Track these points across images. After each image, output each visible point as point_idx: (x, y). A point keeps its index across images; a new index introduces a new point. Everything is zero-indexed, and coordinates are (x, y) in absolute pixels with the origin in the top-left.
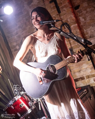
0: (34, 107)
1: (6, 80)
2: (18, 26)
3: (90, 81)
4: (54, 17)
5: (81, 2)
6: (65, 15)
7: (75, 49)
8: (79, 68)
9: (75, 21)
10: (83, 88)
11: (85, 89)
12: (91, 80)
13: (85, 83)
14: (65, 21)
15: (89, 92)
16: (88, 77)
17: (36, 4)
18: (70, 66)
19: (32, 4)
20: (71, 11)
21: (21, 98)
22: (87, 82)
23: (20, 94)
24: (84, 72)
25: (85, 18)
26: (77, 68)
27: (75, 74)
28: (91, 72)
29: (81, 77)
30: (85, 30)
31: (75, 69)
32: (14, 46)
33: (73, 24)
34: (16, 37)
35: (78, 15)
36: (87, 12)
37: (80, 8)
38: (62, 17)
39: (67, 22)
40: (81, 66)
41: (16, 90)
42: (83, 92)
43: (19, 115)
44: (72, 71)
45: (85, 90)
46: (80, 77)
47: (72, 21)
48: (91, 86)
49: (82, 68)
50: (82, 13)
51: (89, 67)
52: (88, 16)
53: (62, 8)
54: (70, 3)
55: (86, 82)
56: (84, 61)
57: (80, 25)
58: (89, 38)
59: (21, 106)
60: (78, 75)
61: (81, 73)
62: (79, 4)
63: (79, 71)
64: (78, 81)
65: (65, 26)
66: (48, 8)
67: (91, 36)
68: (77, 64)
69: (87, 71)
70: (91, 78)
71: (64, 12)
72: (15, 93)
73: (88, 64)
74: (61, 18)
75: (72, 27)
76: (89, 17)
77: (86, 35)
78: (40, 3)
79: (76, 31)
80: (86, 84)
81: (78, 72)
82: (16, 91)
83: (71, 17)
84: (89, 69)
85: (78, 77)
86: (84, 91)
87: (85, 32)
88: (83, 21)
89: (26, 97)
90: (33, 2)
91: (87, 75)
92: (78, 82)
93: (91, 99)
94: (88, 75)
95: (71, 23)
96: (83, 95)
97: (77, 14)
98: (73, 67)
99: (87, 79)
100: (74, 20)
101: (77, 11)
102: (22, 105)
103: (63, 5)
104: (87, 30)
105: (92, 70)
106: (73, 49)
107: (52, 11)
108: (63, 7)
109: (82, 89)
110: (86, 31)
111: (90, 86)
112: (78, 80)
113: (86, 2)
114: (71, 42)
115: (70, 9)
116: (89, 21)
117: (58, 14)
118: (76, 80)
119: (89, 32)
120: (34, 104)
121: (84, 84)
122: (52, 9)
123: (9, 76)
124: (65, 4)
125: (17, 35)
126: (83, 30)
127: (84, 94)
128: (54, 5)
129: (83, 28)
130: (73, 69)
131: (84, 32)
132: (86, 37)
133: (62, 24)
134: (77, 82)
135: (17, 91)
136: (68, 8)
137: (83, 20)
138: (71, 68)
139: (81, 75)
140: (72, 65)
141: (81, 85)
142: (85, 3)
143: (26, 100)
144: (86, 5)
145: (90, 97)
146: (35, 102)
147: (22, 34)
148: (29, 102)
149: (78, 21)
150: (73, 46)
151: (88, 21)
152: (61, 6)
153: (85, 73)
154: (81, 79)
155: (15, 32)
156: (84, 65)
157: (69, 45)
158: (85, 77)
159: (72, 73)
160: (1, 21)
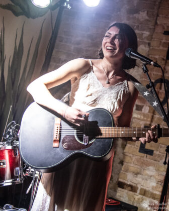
0: (21, 181)
1: (5, 105)
2: (89, 33)
3: (142, 201)
8: (138, 167)
12: (144, 201)
13: (132, 200)
16: (143, 193)
17: (142, 20)
18: (128, 154)
19: (135, 15)
21: (10, 151)
22: (136, 199)
23: (14, 143)
24: (143, 179)
26: (137, 166)
27: (127, 173)
28: (153, 188)
29: (134, 185)
31: (132, 165)
32: (60, 59)
34: (73, 47)
40: (145, 166)
41: (11, 131)
46: (131, 184)
49: (144, 170)
51: (157, 177)
55: (135, 199)
56: (156, 162)
60: (129, 179)
61: (136, 178)
63: (136, 172)
64: (123, 188)
65: (163, 84)
66: (156, 39)
68: (140, 159)
69: (148, 182)
70: (147, 197)
72: (5, 136)
73: (158, 170)
74: (165, 69)
78: (149, 23)
80: (133, 203)
81: (133, 173)
82: (9, 132)
84: (155, 180)
85: (128, 181)
90: (139, 13)
91: (144, 188)
92: (123, 190)
94: (147, 189)
98: (132, 159)
99: (140, 194)
102: (2, 164)
105: (157, 186)
107: (159, 47)
109: (120, 206)
112: (125, 186)
114: (154, 116)
117: (165, 58)
118: (121, 185)
120: (24, 177)
121: (130, 200)
122: (160, 44)
123: (16, 100)
130: (127, 163)
133: (160, 77)
134: (119, 189)
135: (11, 134)
138: (127, 159)
139: (135, 181)
140: (131, 155)
141: (123, 197)
143: (17, 160)
146: (27, 174)
147: (87, 51)
148: (17, 166)
153: (142, 183)
154: (129, 188)
155: (79, 39)
156: (151, 168)
157: (149, 119)
158: (139, 188)
159: (123, 169)
160: (69, 6)
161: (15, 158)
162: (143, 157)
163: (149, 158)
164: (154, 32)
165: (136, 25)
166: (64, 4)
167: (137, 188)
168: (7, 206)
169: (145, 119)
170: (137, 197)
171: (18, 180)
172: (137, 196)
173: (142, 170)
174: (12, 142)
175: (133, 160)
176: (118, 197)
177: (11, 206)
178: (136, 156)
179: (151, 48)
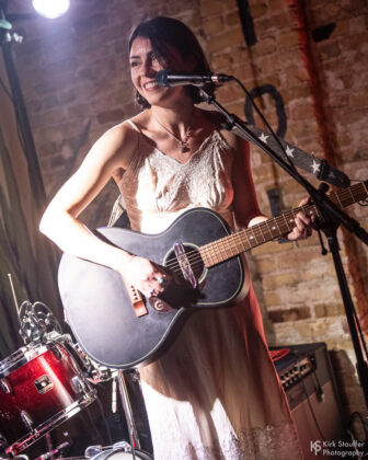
0: (92, 396)
2: (80, 68)
3: (327, 329)
4: (228, 55)
5: (343, 13)
6: (269, 56)
7: (291, 196)
8: (291, 270)
9: (305, 83)
10: (296, 351)
11: (303, 356)
12: (332, 326)
13: (309, 333)
14: (268, 78)
15: (317, 372)
16: (322, 312)
18: (262, 257)
20: (297, 42)
21: (46, 355)
22: (316, 329)
24: (310, 288)
25: (347, 80)
26: (288, 271)
27: (276, 292)
28: (337, 295)
29: (298, 306)
30: (339, 127)
32: (54, 144)
33: (298, 97)
34: (65, 110)
35: (324, 63)
36: (358, 58)
37: (336, 37)
38: (258, 61)
39: (274, 84)
40: (303, 264)
41: (29, 320)
42: (295, 369)
43: (28, 420)
44: (265, 276)
45: (304, 362)
46: (293, 306)
47: (296, 85)
48: (329, 348)
49: (304, 270)
50: (340, 57)
52: (359, 74)
53: (265, 24)
54: (296, 12)
55: (312, 330)
57: (326, 104)
58: (350, 158)
59: (40, 387)
60: (285, 299)
61: (299, 293)
62: (332, 21)
63: (291, 282)
64: (282, 320)
66: (209, 18)
67: (362, 154)
68: (288, 255)
69: (322, 288)
70: (333, 315)
71: (270, 42)
72: (25, 334)
74: (253, 66)
75: (291, 104)
76: (363, 76)
77: (343, 148)
79: (306, 126)
80: (313, 339)
81: (287, 285)
82: (28, 325)
83: (293, 66)
85: (284, 304)
86: (297, 365)
87: (338, 135)
88: (338, 91)
89: (63, 356)
91: (321, 302)
92: (283, 324)
93: (320, 400)
94: (327, 302)
95: (290, 92)
96: (292, 379)
97: (320, 56)
98: (273, 262)
99: (318, 316)
100: (302, 81)
101: (319, 44)
102: (44, 384)
103: (269, 15)
104: (349, 126)
106: (283, 193)
107: (222, 29)
108: (267, 21)
109: (292, 355)
110: (345, 133)
111: (325, 349)
112: (284, 316)
113: (360, 18)
115: (296, 35)
116: (362, 93)
117: (244, 45)
118: (276, 317)
119: (356, 137)
120: (94, 386)
121: (304, 336)
122: (222, 22)
123: (15, 258)
124: (277, 13)
125: (71, 105)
126: (334, 125)
127: (297, 376)
128: (236, 9)
129: (335, 117)
130: (268, 273)
131: (334, 134)
132: (339, 156)
133: (253, 86)
134: (277, 325)
135: (32, 325)
136: (287, 29)
137: (340, 85)
138: (265, 266)
139: (298, 299)
140: (269, 256)
141: (290, 336)
142: (355, 19)
144: (361, 29)
145: (319, 392)
146: (96, 380)
147: (93, 103)
148: (73, 374)
149: (317, 88)
150: (285, 183)
151: (356, 94)
152: (263, 18)
153: (313, 296)
154: (294, 315)
155: (67, 90)
157: (270, 175)
158: (312, 308)
159: (265, 288)
160: (18, 38)
161: (61, 363)
162: (292, 248)
163: (305, 246)
164: (199, 4)
165: (159, 7)
166: (5, 38)
167: (308, 309)
168: (90, 451)
169: (262, 177)
170: (315, 326)
171: (87, 397)
172: (314, 322)
173: (301, 272)
174: (41, 338)
175: (277, 263)
176: (281, 341)
177: (98, 448)
178: (277, 252)
179: (208, 38)
